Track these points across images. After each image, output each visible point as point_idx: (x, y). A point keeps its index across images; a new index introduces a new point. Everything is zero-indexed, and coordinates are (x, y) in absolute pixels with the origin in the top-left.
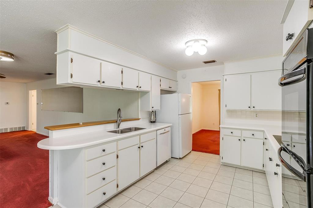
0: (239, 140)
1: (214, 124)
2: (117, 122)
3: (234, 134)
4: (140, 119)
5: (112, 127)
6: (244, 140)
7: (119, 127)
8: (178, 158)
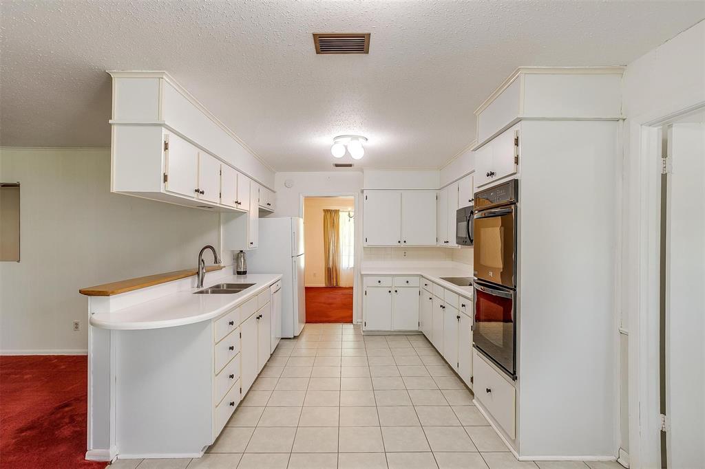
0: (390, 292)
1: (315, 275)
2: (198, 273)
3: (383, 284)
4: (224, 267)
5: (188, 284)
6: (396, 291)
7: (202, 284)
8: (290, 338)
